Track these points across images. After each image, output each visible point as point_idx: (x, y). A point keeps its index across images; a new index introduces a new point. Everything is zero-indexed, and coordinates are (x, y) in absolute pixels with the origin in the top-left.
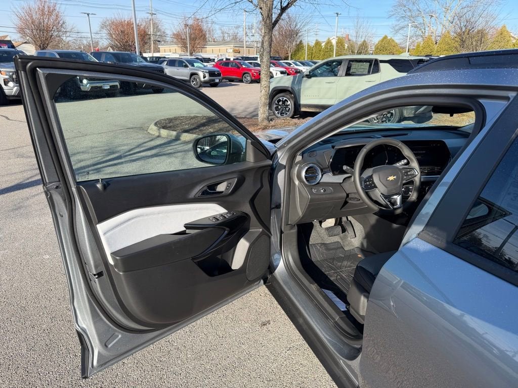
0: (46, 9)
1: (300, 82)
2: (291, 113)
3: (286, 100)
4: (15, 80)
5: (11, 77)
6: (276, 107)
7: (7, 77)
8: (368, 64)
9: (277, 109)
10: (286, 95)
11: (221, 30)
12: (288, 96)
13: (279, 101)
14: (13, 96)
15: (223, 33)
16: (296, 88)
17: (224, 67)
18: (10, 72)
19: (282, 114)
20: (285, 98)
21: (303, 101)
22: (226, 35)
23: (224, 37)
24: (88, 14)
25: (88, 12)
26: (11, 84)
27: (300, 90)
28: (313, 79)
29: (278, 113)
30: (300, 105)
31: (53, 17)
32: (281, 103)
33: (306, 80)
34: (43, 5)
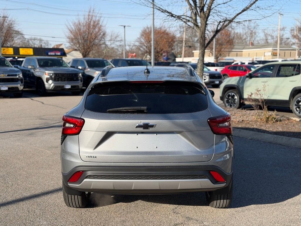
0: (92, 23)
1: (243, 82)
2: (238, 105)
3: (234, 95)
4: (53, 79)
5: (51, 77)
6: (227, 101)
7: (49, 77)
8: (293, 68)
9: (228, 102)
10: (233, 91)
11: (264, 32)
12: (235, 92)
13: (229, 96)
14: (51, 90)
15: (266, 35)
16: (241, 86)
17: (232, 70)
18: (51, 73)
19: (231, 106)
20: (233, 94)
21: (245, 96)
22: (269, 38)
23: (267, 40)
24: (125, 27)
25: (124, 25)
26: (50, 82)
27: (243, 88)
28: (253, 79)
29: (228, 105)
30: (243, 99)
31: (97, 30)
32: (230, 97)
33: (248, 80)
34: (90, 20)
